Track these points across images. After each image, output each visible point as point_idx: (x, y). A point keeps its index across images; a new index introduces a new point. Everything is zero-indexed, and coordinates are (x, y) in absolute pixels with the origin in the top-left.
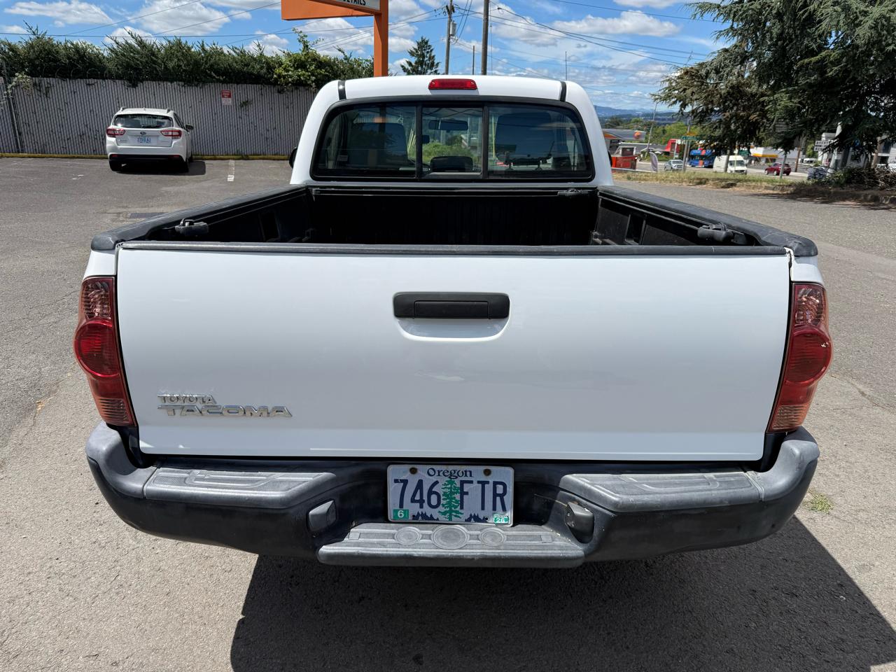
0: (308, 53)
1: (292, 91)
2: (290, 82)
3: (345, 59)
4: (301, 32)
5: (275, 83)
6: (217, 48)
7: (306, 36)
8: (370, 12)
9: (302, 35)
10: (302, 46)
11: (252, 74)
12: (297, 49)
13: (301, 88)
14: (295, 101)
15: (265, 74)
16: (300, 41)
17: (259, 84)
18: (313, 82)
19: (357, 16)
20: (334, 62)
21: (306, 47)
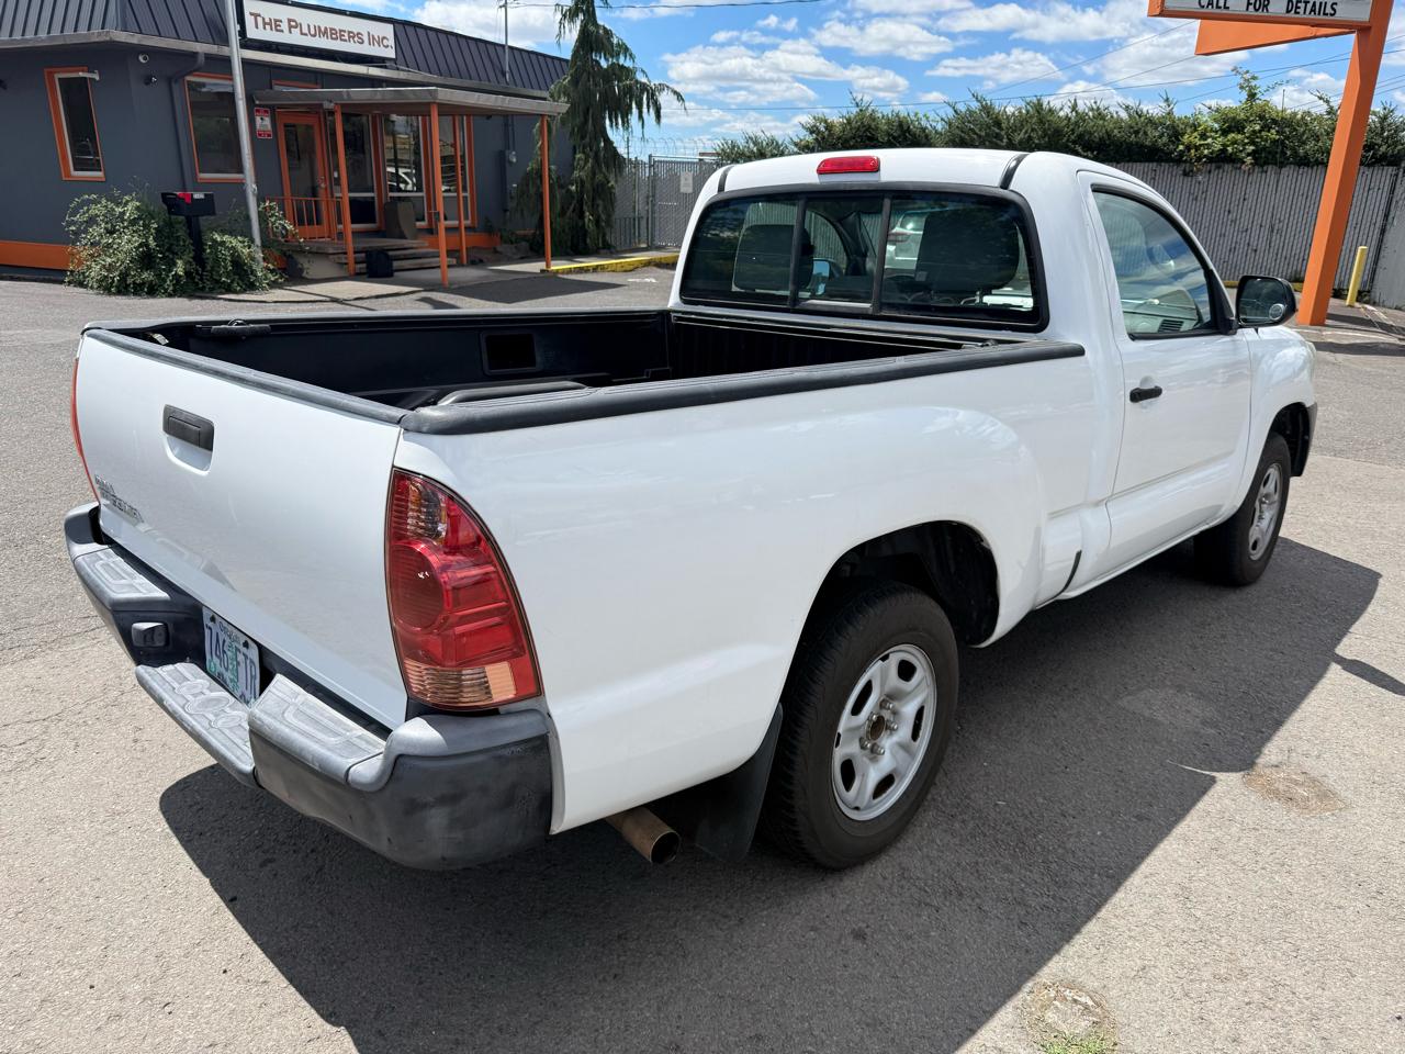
0: (1251, 107)
1: (1210, 172)
2: (1205, 156)
3: (1329, 113)
4: (1247, 72)
5: (1179, 161)
6: (1098, 109)
7: (1254, 78)
8: (1347, 27)
9: (1247, 76)
10: (1244, 95)
11: (1142, 146)
12: (1233, 101)
13: (1228, 167)
14: (1211, 191)
15: (1164, 145)
16: (1242, 88)
17: (1152, 161)
18: (1249, 155)
19: (1327, 36)
20: (1303, 118)
21: (1252, 96)
